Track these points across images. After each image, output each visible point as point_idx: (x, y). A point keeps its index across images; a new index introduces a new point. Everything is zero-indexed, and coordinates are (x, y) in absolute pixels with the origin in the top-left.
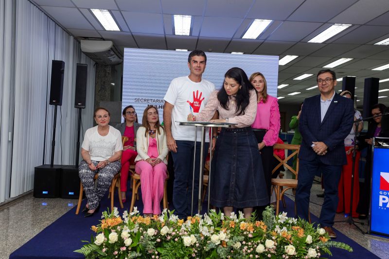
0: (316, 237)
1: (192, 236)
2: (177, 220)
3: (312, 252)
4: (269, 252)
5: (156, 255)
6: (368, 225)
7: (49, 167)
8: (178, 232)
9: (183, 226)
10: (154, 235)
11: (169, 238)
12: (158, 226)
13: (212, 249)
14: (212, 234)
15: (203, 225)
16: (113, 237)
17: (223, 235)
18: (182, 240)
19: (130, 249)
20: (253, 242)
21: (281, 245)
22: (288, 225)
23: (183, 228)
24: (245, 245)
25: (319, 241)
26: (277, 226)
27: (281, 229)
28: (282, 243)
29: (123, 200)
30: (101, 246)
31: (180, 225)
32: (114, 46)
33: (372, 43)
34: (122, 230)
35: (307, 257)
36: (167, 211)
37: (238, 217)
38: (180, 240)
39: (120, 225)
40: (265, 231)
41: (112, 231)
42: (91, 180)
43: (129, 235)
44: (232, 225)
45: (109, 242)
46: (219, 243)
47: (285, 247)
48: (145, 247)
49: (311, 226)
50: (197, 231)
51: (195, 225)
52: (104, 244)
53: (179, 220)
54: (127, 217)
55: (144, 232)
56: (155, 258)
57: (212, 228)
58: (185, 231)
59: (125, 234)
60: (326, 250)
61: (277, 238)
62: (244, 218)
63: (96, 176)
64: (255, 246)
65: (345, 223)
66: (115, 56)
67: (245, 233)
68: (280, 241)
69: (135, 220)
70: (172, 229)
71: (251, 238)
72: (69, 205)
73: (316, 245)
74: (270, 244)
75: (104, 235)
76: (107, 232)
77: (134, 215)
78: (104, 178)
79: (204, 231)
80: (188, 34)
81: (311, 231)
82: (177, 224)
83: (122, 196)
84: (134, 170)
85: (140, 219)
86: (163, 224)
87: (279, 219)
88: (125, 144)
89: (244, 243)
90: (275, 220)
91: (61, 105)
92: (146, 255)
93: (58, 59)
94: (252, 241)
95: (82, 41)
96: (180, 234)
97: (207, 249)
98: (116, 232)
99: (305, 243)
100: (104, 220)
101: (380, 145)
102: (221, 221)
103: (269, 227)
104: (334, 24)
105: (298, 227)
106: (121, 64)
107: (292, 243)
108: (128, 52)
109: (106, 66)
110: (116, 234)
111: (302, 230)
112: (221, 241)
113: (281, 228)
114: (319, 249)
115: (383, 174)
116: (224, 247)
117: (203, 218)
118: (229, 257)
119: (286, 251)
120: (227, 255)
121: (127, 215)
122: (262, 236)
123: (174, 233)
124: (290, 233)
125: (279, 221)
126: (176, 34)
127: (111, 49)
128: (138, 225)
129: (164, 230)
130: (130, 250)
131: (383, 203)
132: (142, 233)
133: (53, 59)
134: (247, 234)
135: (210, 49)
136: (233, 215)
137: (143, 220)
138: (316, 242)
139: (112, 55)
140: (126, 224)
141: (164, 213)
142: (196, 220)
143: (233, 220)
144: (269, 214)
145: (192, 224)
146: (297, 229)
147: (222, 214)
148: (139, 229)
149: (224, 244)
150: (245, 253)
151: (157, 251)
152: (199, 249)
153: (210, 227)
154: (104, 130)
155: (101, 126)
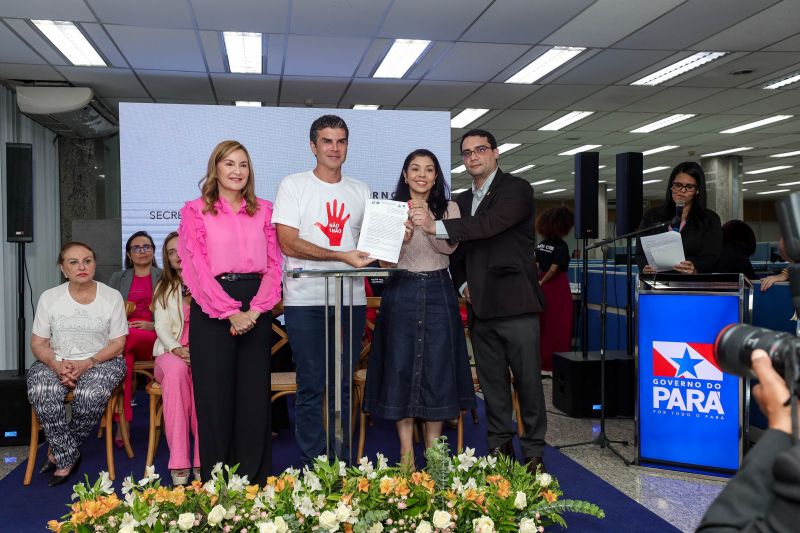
0: (534, 492)
1: (279, 519)
2: (244, 485)
3: (527, 527)
6: (635, 445)
8: (247, 515)
9: (257, 500)
10: (193, 527)
11: (228, 528)
12: (204, 504)
14: (321, 511)
15: (300, 493)
17: (344, 512)
18: (257, 531)
20: (408, 519)
21: (464, 517)
22: (479, 472)
23: (259, 504)
24: (393, 525)
25: (540, 499)
26: (456, 479)
27: (464, 484)
28: (468, 513)
31: (252, 497)
32: (95, 98)
33: (625, 81)
34: (120, 523)
36: (223, 468)
37: (375, 466)
38: (253, 532)
39: (114, 512)
40: (431, 491)
41: (98, 527)
42: (59, 407)
44: (363, 487)
46: (337, 527)
47: (474, 521)
49: (524, 469)
50: (289, 509)
51: (285, 495)
53: (249, 487)
54: (131, 491)
55: (173, 523)
57: (321, 497)
58: (262, 510)
60: (555, 517)
61: (457, 504)
62: (387, 468)
63: (70, 395)
64: (413, 526)
65: (592, 445)
66: (100, 119)
67: (391, 501)
68: (464, 510)
69: (151, 497)
70: (233, 510)
71: (401, 510)
73: (535, 510)
74: (443, 519)
77: (148, 483)
79: (305, 506)
80: (259, 71)
81: (525, 480)
82: (244, 496)
85: (161, 494)
86: (214, 500)
87: (460, 463)
88: (130, 317)
89: (390, 521)
90: (451, 467)
94: (406, 517)
95: (18, 88)
96: (253, 518)
98: (107, 529)
99: (514, 509)
100: (78, 504)
101: (650, 287)
102: (341, 478)
103: (440, 482)
104: (552, 47)
105: (499, 477)
106: (117, 134)
107: (487, 511)
108: (126, 109)
109: (83, 141)
111: (506, 482)
112: (341, 524)
113: (464, 482)
114: (541, 518)
115: (658, 346)
117: (301, 476)
119: (476, 530)
121: (132, 485)
122: (425, 503)
123: (238, 518)
125: (460, 467)
126: (233, 70)
127: (90, 104)
128: (156, 508)
129: (216, 515)
131: (660, 402)
132: (167, 524)
134: (395, 503)
135: (309, 101)
136: (365, 463)
137: (168, 496)
138: (535, 502)
139: (93, 118)
140: (128, 510)
141: (216, 474)
142: (287, 483)
143: (365, 476)
144: (437, 456)
145: (277, 493)
146: (496, 481)
147: (342, 464)
148: (159, 517)
149: (348, 530)
153: (317, 495)
154: (82, 291)
155: (77, 283)
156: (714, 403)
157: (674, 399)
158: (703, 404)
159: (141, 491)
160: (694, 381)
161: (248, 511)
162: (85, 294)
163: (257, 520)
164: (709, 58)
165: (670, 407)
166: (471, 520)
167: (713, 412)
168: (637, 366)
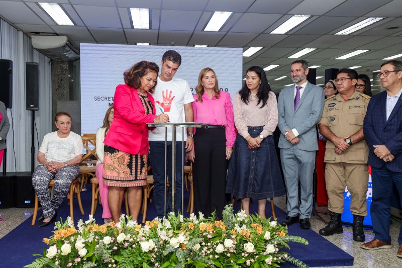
1: (151, 241)
2: (135, 225)
3: (271, 248)
4: (228, 251)
5: (112, 264)
8: (135, 238)
9: (140, 232)
10: (110, 243)
11: (126, 244)
12: (115, 233)
13: (172, 253)
14: (171, 238)
15: (161, 229)
16: (66, 249)
17: (182, 238)
18: (140, 246)
19: (85, 259)
20: (213, 243)
21: (240, 243)
23: (141, 233)
24: (205, 245)
26: (237, 225)
28: (243, 240)
30: (54, 259)
31: (138, 230)
32: (68, 41)
33: (332, 33)
34: (76, 240)
35: (265, 253)
36: (125, 217)
37: (198, 218)
38: (138, 246)
39: (73, 235)
40: (224, 230)
41: (66, 242)
42: (45, 187)
43: (84, 245)
44: (191, 227)
45: (62, 254)
46: (178, 246)
47: (244, 245)
48: (101, 256)
50: (156, 236)
51: (153, 230)
52: (57, 257)
53: (137, 226)
55: (101, 241)
56: (112, 267)
57: (171, 231)
58: (143, 236)
59: (79, 244)
60: (284, 244)
61: (237, 236)
62: (203, 219)
63: (52, 183)
64: (215, 246)
66: (71, 51)
67: (204, 234)
68: (240, 239)
69: (91, 229)
70: (129, 236)
71: (209, 239)
72: (26, 214)
73: (274, 240)
74: (229, 243)
75: (57, 246)
76: (60, 243)
77: (90, 223)
78: (61, 184)
79: (163, 235)
80: (148, 28)
82: (134, 230)
85: (96, 228)
86: (121, 231)
87: (238, 217)
89: (204, 244)
90: (234, 219)
91: (11, 108)
92: (103, 264)
93: (6, 57)
95: (32, 36)
96: (138, 240)
97: (165, 253)
98: (70, 243)
99: (264, 240)
100: (57, 231)
102: (181, 223)
103: (229, 226)
104: (294, 15)
105: (257, 224)
106: (79, 59)
107: (251, 240)
108: (83, 47)
109: (63, 62)
110: (69, 245)
111: (261, 227)
112: (181, 244)
113: (240, 227)
114: (277, 244)
116: (183, 250)
117: (162, 221)
118: (189, 259)
119: (246, 249)
120: (186, 258)
121: (82, 223)
122: (221, 236)
123: (131, 240)
125: (238, 219)
126: (135, 27)
127: (66, 44)
128: (93, 234)
129: (121, 238)
130: (85, 261)
132: (98, 242)
134: (207, 235)
135: (173, 43)
136: (193, 216)
137: (99, 229)
139: (68, 51)
140: (80, 234)
143: (192, 222)
144: (227, 213)
145: (150, 229)
146: (256, 226)
147: (182, 216)
148: (94, 238)
149: (183, 247)
150: (204, 254)
151: (114, 259)
152: (158, 254)
153: (169, 230)
156: (370, 193)
159: (86, 226)
161: (136, 237)
163: (140, 241)
164: (375, 21)
165: (348, 195)
167: (370, 198)
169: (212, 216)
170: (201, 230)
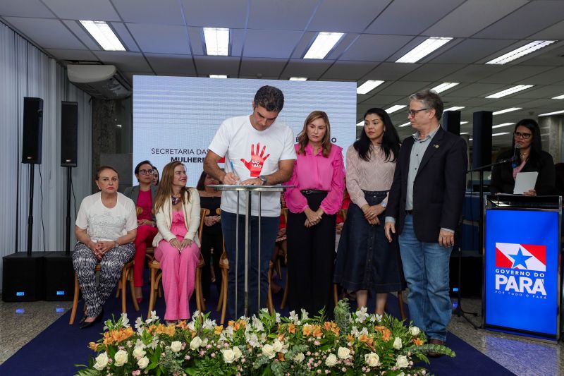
0: (408, 339)
1: (236, 348)
2: (213, 326)
3: (402, 361)
4: (343, 365)
6: (482, 316)
7: (26, 256)
8: (215, 345)
9: (222, 335)
10: (180, 351)
11: (203, 353)
12: (187, 336)
13: (265, 366)
14: (264, 344)
15: (250, 332)
16: (121, 357)
17: (279, 345)
18: (221, 355)
19: (146, 372)
21: (359, 353)
22: (370, 325)
23: (223, 338)
24: (311, 356)
25: (412, 343)
26: (354, 328)
28: (362, 350)
29: (138, 300)
30: (104, 371)
31: (219, 333)
32: (117, 72)
33: (482, 62)
34: (135, 345)
35: (394, 368)
36: (200, 314)
37: (300, 318)
38: (218, 356)
39: (130, 339)
40: (337, 335)
41: (120, 348)
42: (91, 273)
43: (145, 353)
44: (291, 330)
45: (116, 364)
46: (274, 355)
47: (366, 356)
48: (167, 368)
49: (401, 324)
50: (243, 342)
51: (240, 332)
52: (109, 368)
53: (217, 327)
54: (141, 326)
55: (167, 347)
57: (264, 335)
58: (225, 342)
59: (139, 351)
60: (422, 356)
61: (355, 344)
62: (308, 319)
64: (324, 357)
66: (120, 86)
67: (310, 340)
68: (359, 348)
69: (153, 330)
70: (206, 341)
71: (317, 346)
72: (58, 310)
73: (407, 350)
74: (344, 353)
75: (108, 354)
76: (112, 350)
77: (151, 322)
79: (253, 340)
80: (226, 54)
81: (401, 332)
82: (213, 332)
83: (137, 294)
84: (152, 254)
85: (160, 329)
86: (194, 334)
87: (357, 317)
88: (139, 217)
89: (309, 353)
91: (40, 163)
93: (34, 95)
94: (320, 351)
95: (68, 66)
96: (219, 346)
97: (256, 365)
98: (126, 349)
99: (393, 349)
100: (108, 333)
101: (495, 205)
102: (277, 324)
103: (343, 329)
104: (429, 37)
105: (383, 327)
106: (131, 97)
107: (374, 350)
108: (138, 80)
109: (108, 101)
110: (125, 352)
111: (388, 330)
112: (277, 353)
113: (360, 330)
114: (411, 356)
115: (499, 246)
116: (280, 361)
117: (251, 322)
118: (289, 374)
119: (367, 361)
120: (285, 373)
121: (142, 323)
122: (333, 342)
123: (210, 346)
124: (372, 336)
125: (357, 320)
126: (208, 54)
127: (114, 76)
128: (157, 338)
129: (195, 343)
130: (146, 374)
131: (501, 285)
132: (164, 348)
133: (26, 96)
134: (313, 342)
135: (261, 75)
136: (293, 315)
137: (165, 330)
138: (408, 346)
139: (116, 86)
140: (139, 337)
141: (195, 318)
142: (241, 325)
143: (293, 323)
144: (342, 311)
145: (235, 332)
146: (382, 330)
147: (278, 315)
148: (159, 343)
149: (281, 357)
150: (310, 368)
151: (185, 373)
152: (246, 367)
153: (261, 334)
154: (109, 198)
155: (106, 193)
156: (539, 287)
157: (510, 284)
158: (532, 288)
159: (147, 326)
160: (525, 271)
161: (216, 342)
162: (110, 201)
164: (542, 45)
165: (507, 289)
166: (364, 355)
167: (539, 293)
168: (484, 262)
169: (320, 315)
170: (304, 334)
